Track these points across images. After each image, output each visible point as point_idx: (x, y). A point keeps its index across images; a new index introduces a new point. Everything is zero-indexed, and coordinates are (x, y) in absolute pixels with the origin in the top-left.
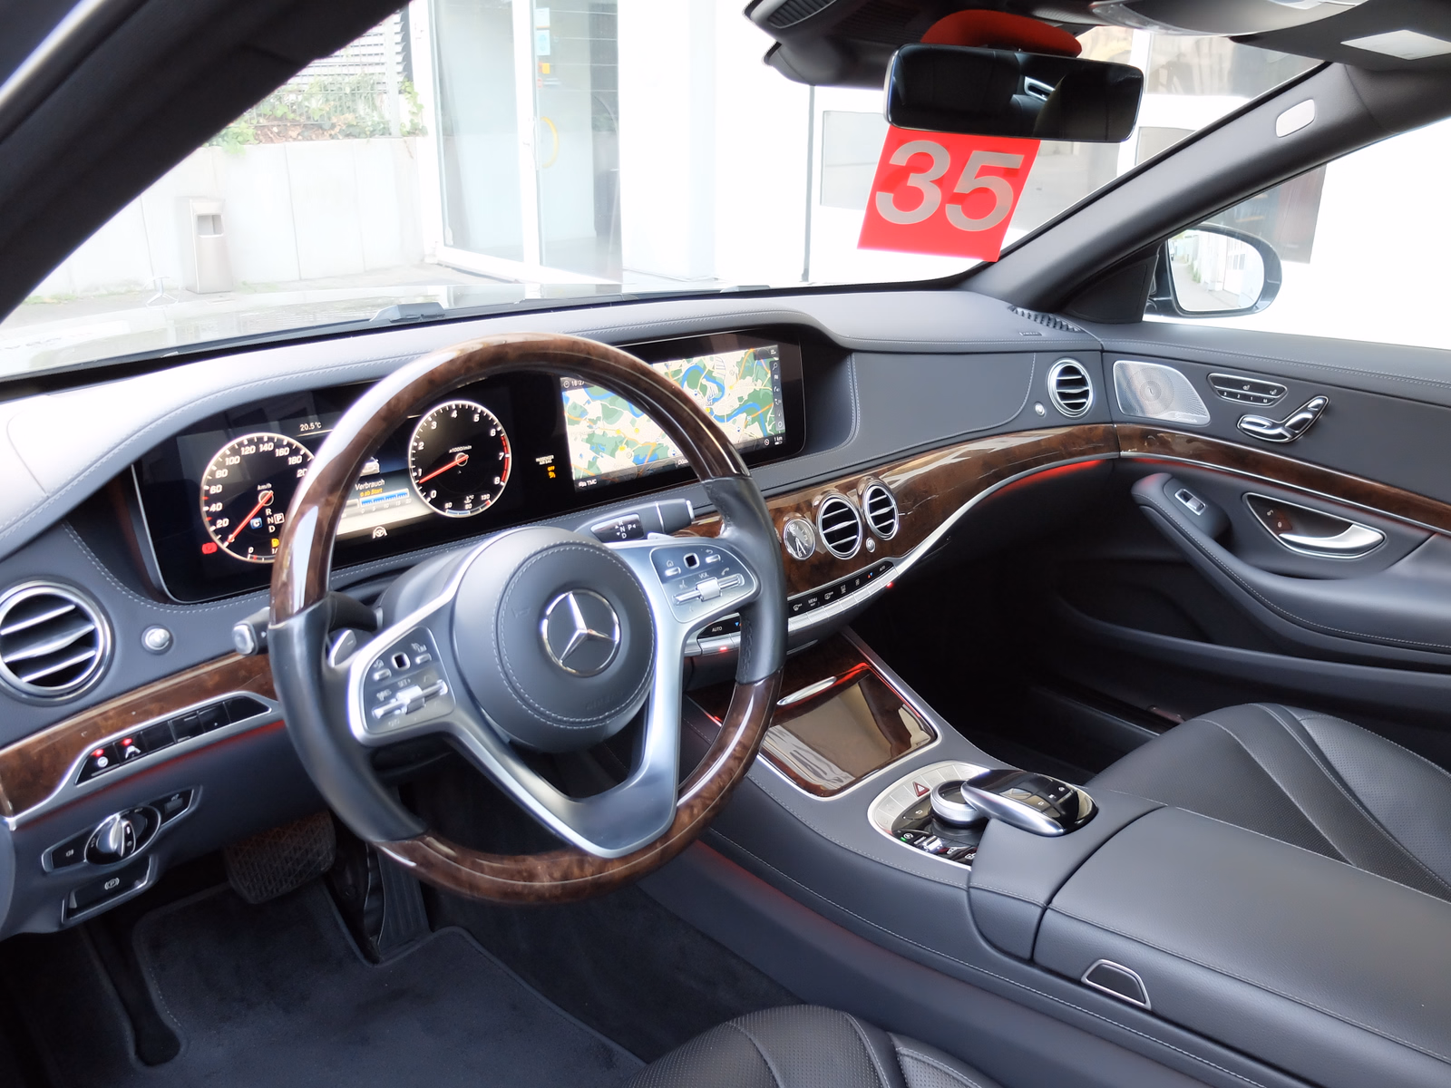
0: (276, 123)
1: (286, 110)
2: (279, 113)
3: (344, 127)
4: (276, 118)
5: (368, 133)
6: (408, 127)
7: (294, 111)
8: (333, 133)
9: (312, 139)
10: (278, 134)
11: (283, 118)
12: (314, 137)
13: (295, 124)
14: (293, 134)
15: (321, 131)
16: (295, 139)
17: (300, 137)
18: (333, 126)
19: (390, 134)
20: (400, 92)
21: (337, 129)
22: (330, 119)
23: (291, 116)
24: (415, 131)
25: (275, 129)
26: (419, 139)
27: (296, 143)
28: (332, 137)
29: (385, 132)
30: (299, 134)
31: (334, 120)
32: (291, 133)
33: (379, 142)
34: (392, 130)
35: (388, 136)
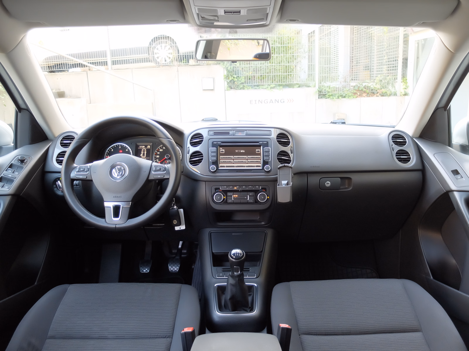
0: (359, 92)
1: (363, 88)
2: (360, 89)
3: (381, 93)
4: (359, 91)
5: (389, 95)
6: (404, 93)
7: (365, 88)
8: (378, 95)
9: (370, 97)
10: (360, 95)
11: (362, 90)
12: (371, 96)
13: (365, 92)
14: (364, 95)
15: (373, 94)
16: (365, 97)
17: (366, 96)
18: (378, 93)
19: (396, 95)
20: (401, 82)
21: (379, 94)
22: (376, 91)
23: (364, 90)
24: (406, 94)
25: (359, 94)
26: (406, 97)
27: (365, 98)
28: (377, 96)
29: (395, 94)
30: (366, 95)
31: (378, 91)
32: (363, 95)
33: (392, 98)
34: (397, 94)
35: (395, 96)
